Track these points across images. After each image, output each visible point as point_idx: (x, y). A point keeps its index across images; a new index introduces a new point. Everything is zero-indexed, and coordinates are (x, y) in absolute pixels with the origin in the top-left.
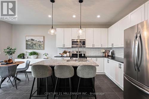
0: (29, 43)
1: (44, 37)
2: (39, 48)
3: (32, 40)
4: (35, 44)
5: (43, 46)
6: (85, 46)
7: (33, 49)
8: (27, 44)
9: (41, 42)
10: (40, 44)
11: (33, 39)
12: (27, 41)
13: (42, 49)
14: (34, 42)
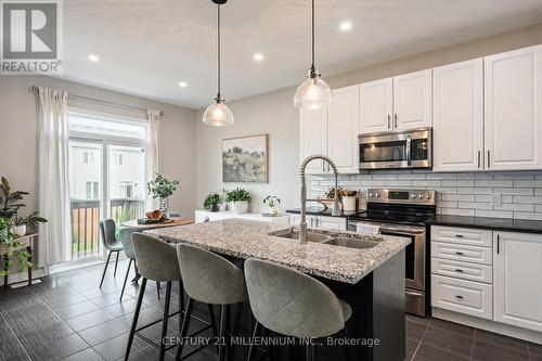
0: (230, 161)
1: (267, 136)
2: (255, 178)
3: (237, 150)
4: (243, 165)
5: (263, 169)
6: (426, 163)
7: (239, 181)
8: (225, 166)
9: (258, 156)
10: (257, 161)
11: (240, 147)
12: (224, 155)
13: (262, 182)
14: (242, 158)
